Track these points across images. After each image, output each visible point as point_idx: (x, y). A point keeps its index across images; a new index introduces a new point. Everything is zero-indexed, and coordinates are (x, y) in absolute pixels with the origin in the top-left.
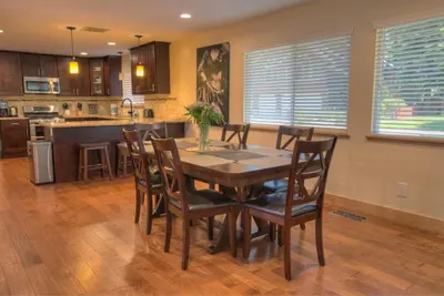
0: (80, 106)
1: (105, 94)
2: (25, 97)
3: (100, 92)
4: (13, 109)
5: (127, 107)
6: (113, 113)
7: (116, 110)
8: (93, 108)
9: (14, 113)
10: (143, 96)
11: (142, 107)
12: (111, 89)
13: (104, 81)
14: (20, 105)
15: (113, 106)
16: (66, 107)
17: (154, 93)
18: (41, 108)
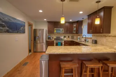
0: (69, 37)
1: (77, 33)
2: (54, 34)
3: (75, 32)
4: (51, 37)
5: (84, 38)
6: (79, 39)
7: (80, 38)
8: (73, 37)
9: (51, 39)
10: (91, 34)
11: (91, 38)
12: (79, 31)
13: (76, 29)
14: (53, 36)
15: (79, 37)
16: (65, 37)
17: (102, 33)
18: (58, 37)
